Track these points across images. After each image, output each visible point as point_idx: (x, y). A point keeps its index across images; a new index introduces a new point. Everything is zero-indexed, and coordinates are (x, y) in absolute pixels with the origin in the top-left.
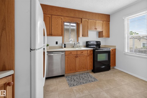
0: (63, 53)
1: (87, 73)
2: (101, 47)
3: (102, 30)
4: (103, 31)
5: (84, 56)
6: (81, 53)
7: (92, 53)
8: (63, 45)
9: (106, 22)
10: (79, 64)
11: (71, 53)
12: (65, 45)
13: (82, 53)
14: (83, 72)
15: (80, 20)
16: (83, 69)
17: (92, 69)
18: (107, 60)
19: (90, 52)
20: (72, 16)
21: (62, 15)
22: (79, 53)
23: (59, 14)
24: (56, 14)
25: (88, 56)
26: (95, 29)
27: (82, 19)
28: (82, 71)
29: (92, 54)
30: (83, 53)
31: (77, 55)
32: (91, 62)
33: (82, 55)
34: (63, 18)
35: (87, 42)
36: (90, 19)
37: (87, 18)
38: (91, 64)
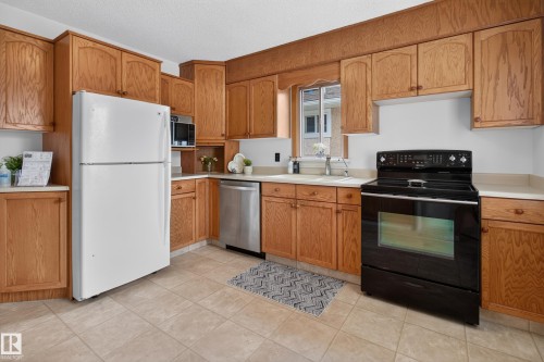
1: (338, 280)
4: (473, 91)
5: (324, 208)
6: (310, 195)
7: (359, 203)
8: (291, 163)
12: (296, 163)
13: (313, 197)
15: (336, 67)
19: (350, 196)
20: (304, 63)
21: (273, 71)
22: (303, 194)
23: (266, 70)
24: (260, 74)
26: (412, 89)
27: (339, 62)
29: (360, 208)
30: (318, 197)
31: (295, 199)
32: (355, 240)
33: (312, 203)
34: (276, 79)
35: (379, 155)
36: (382, 47)
37: (366, 51)
38: (354, 249)
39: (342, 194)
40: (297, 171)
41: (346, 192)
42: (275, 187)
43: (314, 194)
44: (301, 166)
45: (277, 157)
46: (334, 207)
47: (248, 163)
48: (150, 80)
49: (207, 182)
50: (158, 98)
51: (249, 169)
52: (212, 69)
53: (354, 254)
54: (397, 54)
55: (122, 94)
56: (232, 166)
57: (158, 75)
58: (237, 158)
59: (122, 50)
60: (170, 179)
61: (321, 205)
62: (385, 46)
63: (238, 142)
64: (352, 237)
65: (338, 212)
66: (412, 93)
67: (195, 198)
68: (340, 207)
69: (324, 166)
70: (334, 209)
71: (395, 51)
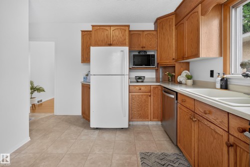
0: (173, 96)
31: (194, 112)
40: (224, 87)
45: (212, 74)
48: (123, 36)
49: (160, 88)
50: (127, 43)
52: (167, 19)
55: (110, 45)
56: (180, 79)
57: (127, 32)
58: (183, 74)
59: (110, 26)
67: (150, 96)
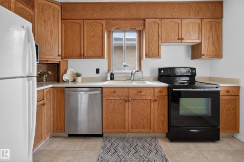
0: (98, 92)
1: (152, 138)
2: (196, 80)
3: (199, 41)
4: (201, 43)
5: (146, 99)
6: (138, 93)
7: (167, 95)
8: (109, 75)
9: (211, 20)
10: (132, 117)
11: (114, 92)
12: (112, 74)
13: (140, 94)
14: (144, 135)
15: (142, 22)
16: (143, 129)
17: (167, 131)
18: (210, 114)
19: (160, 92)
20: (123, 16)
21: (102, 17)
22: (132, 93)
23: (97, 15)
24: (92, 18)
25: (156, 101)
26: (179, 39)
27: (144, 20)
28: (142, 132)
29: (167, 97)
30: (143, 94)
31: (128, 96)
32: (163, 114)
33: (139, 98)
34: (104, 22)
35: (160, 70)
36: (166, 17)
37: (159, 17)
38: (163, 119)
39: (156, 90)
40: (112, 79)
41: (159, 90)
42: (113, 90)
43: (141, 92)
44: (115, 76)
45: (98, 71)
46: (152, 98)
47: (78, 75)
49: (52, 91)
51: (79, 79)
53: (163, 122)
54: (172, 22)
56: (65, 77)
58: (69, 72)
60: (36, 89)
61: (145, 98)
62: (167, 17)
63: (67, 61)
64: (162, 113)
65: (155, 100)
66: (180, 41)
67: (44, 104)
68: (156, 98)
69: (130, 76)
70: (152, 99)
71: (172, 20)
